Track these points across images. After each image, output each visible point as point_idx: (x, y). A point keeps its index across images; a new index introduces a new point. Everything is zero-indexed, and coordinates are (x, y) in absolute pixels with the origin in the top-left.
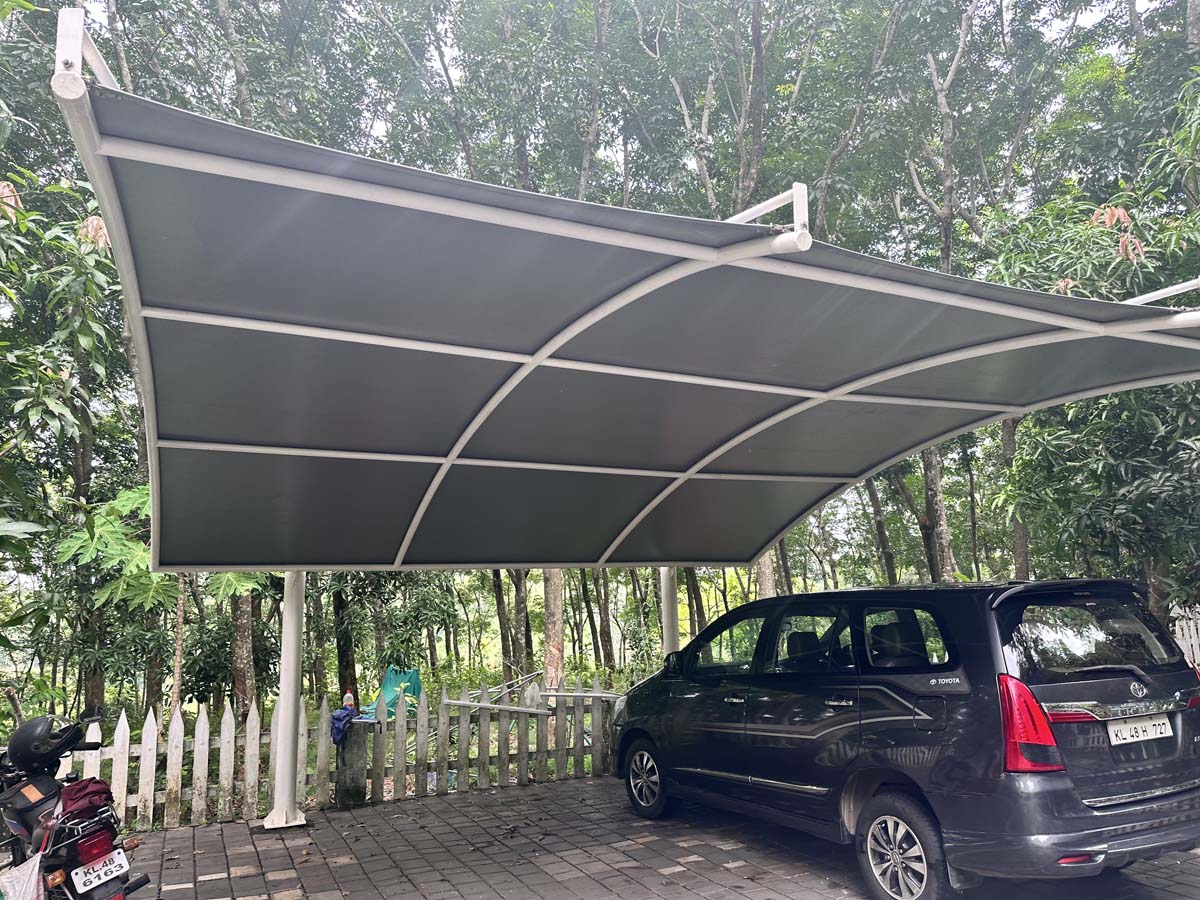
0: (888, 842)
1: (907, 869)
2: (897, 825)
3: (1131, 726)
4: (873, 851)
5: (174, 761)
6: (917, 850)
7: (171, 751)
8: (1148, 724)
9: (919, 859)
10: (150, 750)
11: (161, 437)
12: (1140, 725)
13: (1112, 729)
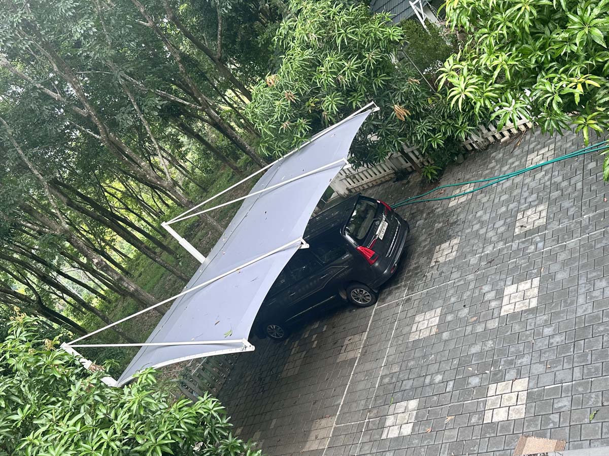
0: (357, 294)
1: (365, 296)
2: (356, 290)
3: (382, 232)
4: (355, 299)
6: (364, 292)
8: (384, 227)
9: (366, 293)
12: (383, 230)
13: (380, 237)
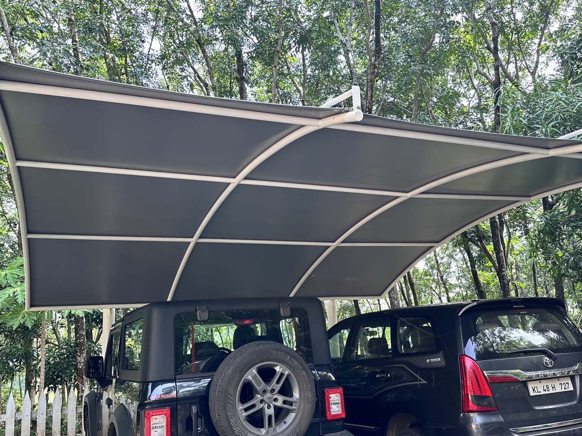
3: (544, 383)
5: (41, 422)
7: (39, 416)
8: (557, 383)
10: (27, 416)
11: (29, 232)
12: (550, 384)
13: (531, 386)
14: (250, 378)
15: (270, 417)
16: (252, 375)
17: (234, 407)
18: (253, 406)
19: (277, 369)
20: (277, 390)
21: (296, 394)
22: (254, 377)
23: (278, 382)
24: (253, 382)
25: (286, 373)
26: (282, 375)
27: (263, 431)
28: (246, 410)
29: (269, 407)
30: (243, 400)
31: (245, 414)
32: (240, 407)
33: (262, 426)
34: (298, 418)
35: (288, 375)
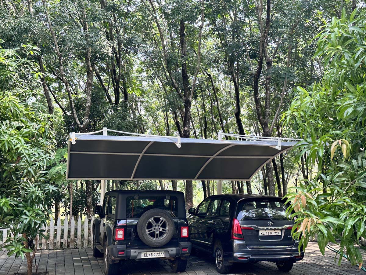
3: (267, 231)
5: (72, 231)
7: (72, 228)
8: (273, 232)
13: (260, 232)
14: (151, 221)
15: (157, 234)
16: (151, 220)
17: (145, 230)
18: (151, 230)
19: (161, 218)
20: (160, 226)
21: (167, 228)
22: (152, 221)
23: (161, 223)
24: (152, 222)
25: (164, 220)
26: (162, 221)
27: (155, 239)
28: (149, 231)
29: (157, 231)
30: (148, 228)
31: (148, 232)
32: (147, 230)
33: (154, 237)
34: (167, 235)
35: (165, 221)
